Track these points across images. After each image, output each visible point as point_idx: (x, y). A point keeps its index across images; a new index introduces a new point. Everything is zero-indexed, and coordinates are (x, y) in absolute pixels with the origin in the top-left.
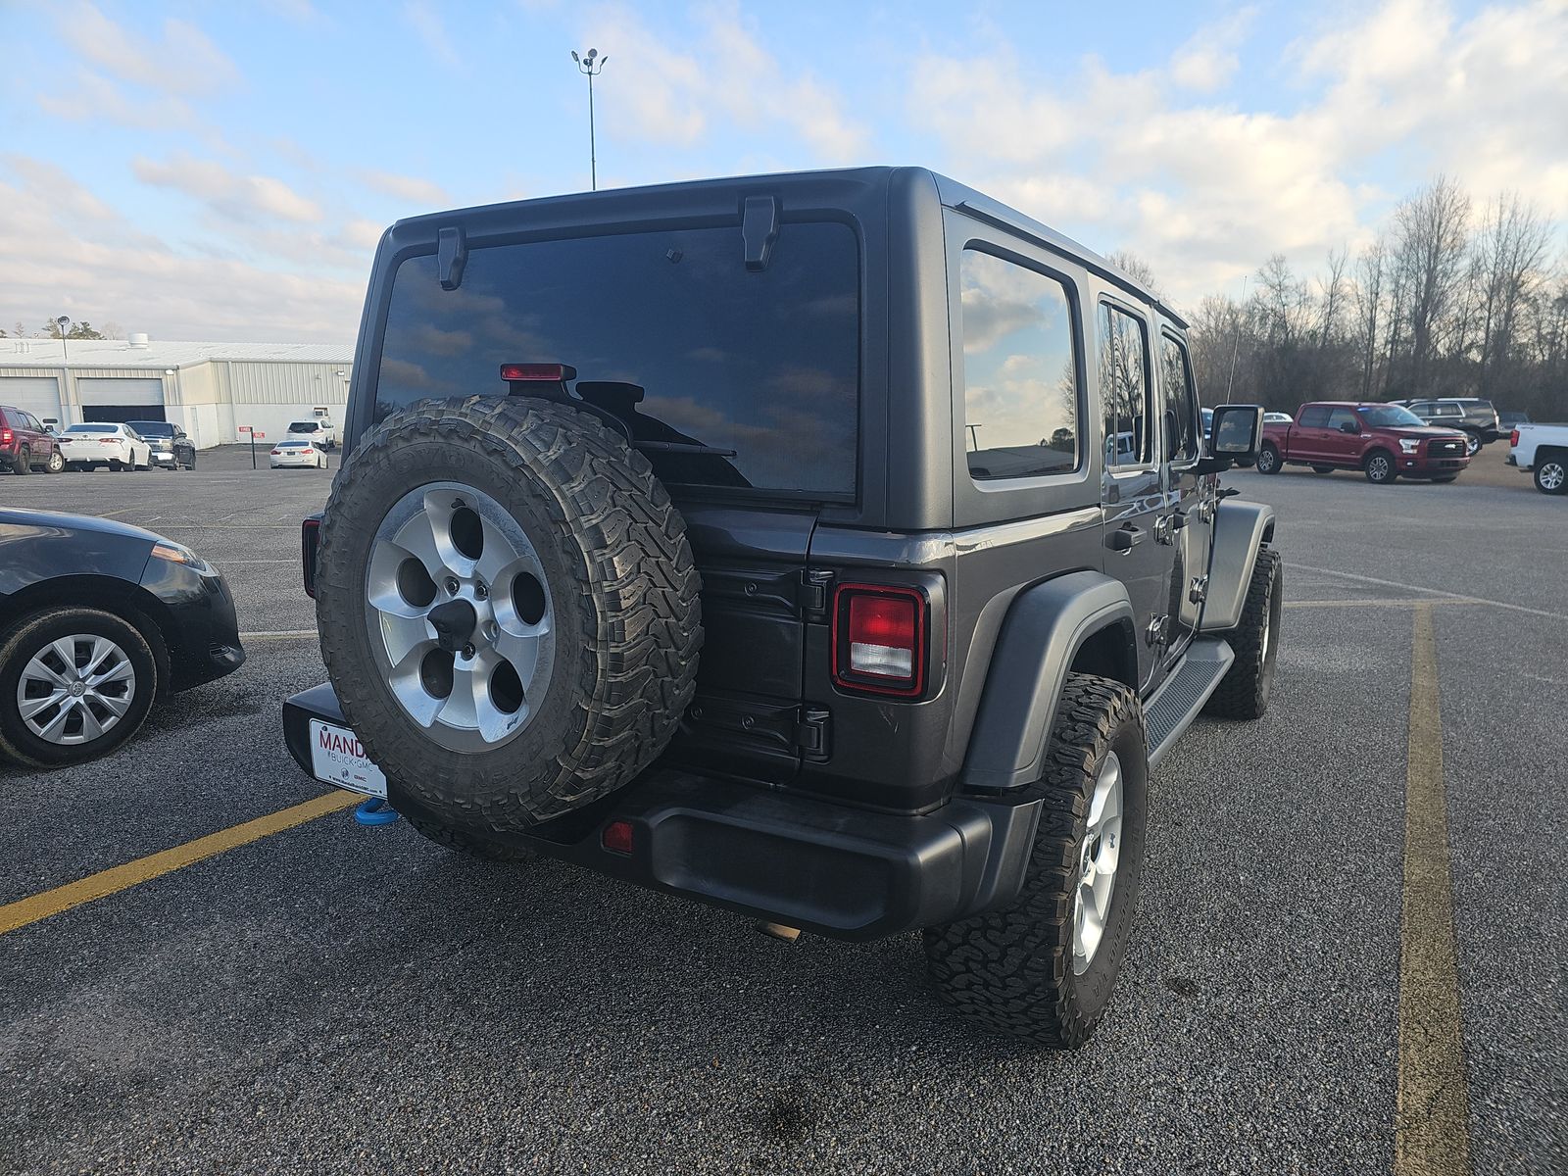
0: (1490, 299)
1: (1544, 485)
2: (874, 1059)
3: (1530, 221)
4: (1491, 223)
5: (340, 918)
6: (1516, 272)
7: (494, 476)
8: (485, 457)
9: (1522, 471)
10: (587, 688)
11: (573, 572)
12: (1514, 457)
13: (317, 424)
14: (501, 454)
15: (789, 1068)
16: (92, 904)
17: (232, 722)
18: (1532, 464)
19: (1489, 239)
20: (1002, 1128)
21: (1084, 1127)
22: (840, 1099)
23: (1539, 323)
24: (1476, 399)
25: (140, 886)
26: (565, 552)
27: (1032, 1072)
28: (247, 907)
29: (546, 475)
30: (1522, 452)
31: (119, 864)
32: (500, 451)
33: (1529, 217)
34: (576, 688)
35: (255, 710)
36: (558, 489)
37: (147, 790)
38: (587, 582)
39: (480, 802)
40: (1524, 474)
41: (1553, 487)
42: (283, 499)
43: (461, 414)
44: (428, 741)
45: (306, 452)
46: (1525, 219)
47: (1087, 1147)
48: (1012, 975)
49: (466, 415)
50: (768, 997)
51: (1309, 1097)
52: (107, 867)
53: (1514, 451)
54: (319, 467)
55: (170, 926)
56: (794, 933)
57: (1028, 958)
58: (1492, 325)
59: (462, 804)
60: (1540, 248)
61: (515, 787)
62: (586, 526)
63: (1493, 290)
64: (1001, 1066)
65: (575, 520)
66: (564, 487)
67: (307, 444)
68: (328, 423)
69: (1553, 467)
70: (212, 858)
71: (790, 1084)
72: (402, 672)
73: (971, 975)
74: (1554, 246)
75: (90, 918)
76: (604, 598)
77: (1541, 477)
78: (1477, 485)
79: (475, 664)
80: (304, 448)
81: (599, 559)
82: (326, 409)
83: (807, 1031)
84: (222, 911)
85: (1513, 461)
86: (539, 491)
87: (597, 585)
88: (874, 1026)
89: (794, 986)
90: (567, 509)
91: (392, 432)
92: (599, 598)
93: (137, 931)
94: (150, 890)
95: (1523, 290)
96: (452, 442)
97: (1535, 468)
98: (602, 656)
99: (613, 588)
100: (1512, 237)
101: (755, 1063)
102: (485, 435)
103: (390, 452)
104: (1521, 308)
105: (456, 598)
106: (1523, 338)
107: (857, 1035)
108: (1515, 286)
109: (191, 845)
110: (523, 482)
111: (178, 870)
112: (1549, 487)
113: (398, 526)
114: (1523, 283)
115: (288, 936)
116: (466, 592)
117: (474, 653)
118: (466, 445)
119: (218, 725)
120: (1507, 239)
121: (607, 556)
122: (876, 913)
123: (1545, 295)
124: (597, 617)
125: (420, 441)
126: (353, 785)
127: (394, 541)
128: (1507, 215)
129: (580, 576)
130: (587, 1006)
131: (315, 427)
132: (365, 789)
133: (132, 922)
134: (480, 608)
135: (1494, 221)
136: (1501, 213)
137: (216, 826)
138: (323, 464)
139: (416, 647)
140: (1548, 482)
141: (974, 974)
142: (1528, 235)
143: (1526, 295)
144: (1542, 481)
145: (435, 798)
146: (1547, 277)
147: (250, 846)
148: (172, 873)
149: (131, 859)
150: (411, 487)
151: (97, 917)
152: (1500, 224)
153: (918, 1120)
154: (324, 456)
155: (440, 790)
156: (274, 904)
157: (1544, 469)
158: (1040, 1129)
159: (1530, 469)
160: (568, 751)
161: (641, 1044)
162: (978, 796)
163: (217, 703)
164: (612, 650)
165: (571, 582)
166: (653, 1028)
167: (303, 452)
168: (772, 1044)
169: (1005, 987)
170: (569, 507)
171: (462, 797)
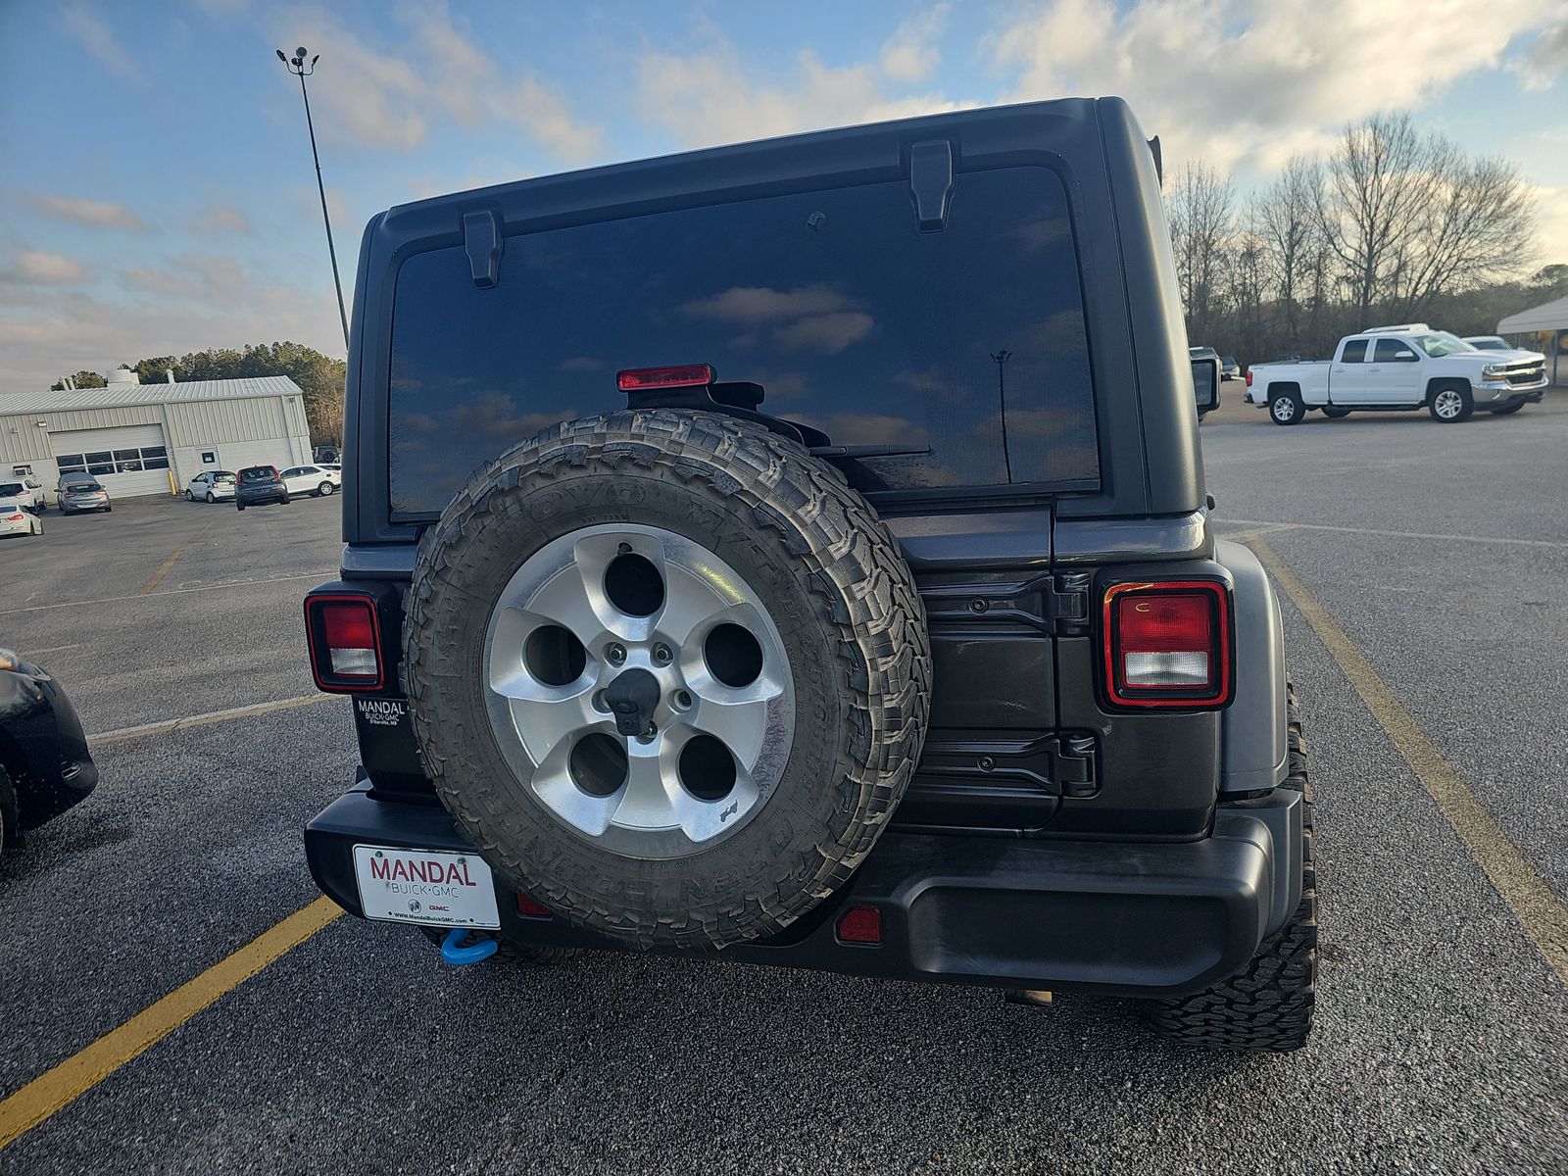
0: (1189, 258)
1: (1279, 418)
2: (1096, 1108)
3: (1214, 185)
4: (1182, 189)
5: (383, 1078)
6: (1207, 233)
7: (695, 509)
8: (677, 487)
9: (1259, 407)
10: (859, 756)
11: (828, 617)
12: (1250, 395)
13: (20, 485)
14: (706, 481)
15: (1017, 1143)
16: (38, 1132)
17: (103, 853)
18: (1266, 400)
19: (1182, 204)
20: (1274, 1154)
21: (1350, 1132)
22: (1093, 1166)
23: (1232, 276)
24: (1201, 348)
25: (91, 1093)
26: (812, 592)
27: (1259, 1081)
28: (253, 1091)
29: (775, 499)
30: (1256, 390)
31: (47, 1069)
32: (705, 478)
33: (1212, 182)
34: (840, 757)
35: (125, 834)
36: (795, 516)
37: (34, 963)
38: (849, 626)
39: (699, 918)
40: (1262, 409)
41: (1287, 418)
42: (17, 576)
43: (633, 436)
44: (602, 853)
45: (15, 518)
46: (1209, 183)
47: (1368, 1154)
48: (1264, 988)
49: (641, 437)
50: (941, 1062)
51: (1520, 1043)
52: (32, 1076)
53: (1250, 390)
54: (33, 533)
55: (163, 1138)
56: (1046, 996)
57: (1284, 966)
58: (1193, 282)
59: (670, 924)
60: (1224, 209)
61: (752, 893)
62: (837, 556)
63: (1191, 251)
64: (1225, 1082)
65: (824, 551)
66: (800, 512)
67: (14, 509)
68: (34, 482)
69: (1284, 401)
70: (172, 1034)
71: (1030, 1160)
72: (548, 770)
73: (1212, 996)
74: (1234, 207)
75: (45, 1152)
76: (873, 642)
77: (1275, 411)
78: (1222, 424)
79: (661, 746)
80: (12, 514)
81: (859, 596)
82: (29, 466)
83: (1007, 1092)
84: (224, 1102)
85: (1250, 399)
86: (769, 521)
87: (861, 628)
88: (1072, 1068)
89: (961, 1042)
90: (811, 538)
91: (523, 469)
92: (866, 644)
93: (118, 1155)
94: (108, 1095)
95: (1215, 248)
96: (625, 472)
97: (1270, 404)
98: (876, 714)
99: (880, 629)
100: (1201, 201)
101: (976, 1144)
102: (678, 460)
103: (523, 494)
104: (1215, 264)
105: (626, 667)
106: (1219, 290)
107: (1062, 1084)
108: (1208, 245)
109: (134, 1024)
110: (742, 513)
111: (132, 1061)
112: (1283, 419)
113: (534, 587)
114: (1214, 242)
115: (329, 1116)
116: (639, 659)
117: (655, 732)
118: (647, 474)
119: (89, 860)
120: (1197, 203)
121: (866, 591)
122: (1211, 959)
123: (1234, 251)
124: (866, 668)
125: (571, 478)
126: (429, 918)
127: (527, 608)
128: (1194, 181)
129: (839, 619)
130: (749, 1121)
131: (18, 489)
132: (448, 920)
133: (106, 1143)
134: (664, 676)
135: (1184, 187)
136: (1190, 179)
137: (154, 991)
138: (38, 529)
139: (566, 737)
140: (1281, 415)
141: (1216, 995)
142: (1213, 198)
143: (1218, 251)
144: (1277, 414)
145: (626, 922)
146: (1232, 235)
147: (213, 1009)
148: (127, 1067)
149: (59, 1060)
150: (552, 537)
151: (52, 1148)
152: (1189, 189)
153: (1188, 1169)
154: (37, 521)
155: (632, 911)
156: (287, 1078)
157: (1277, 403)
158: (1311, 1145)
159: (1266, 404)
160: (833, 838)
161: (839, 1153)
162: (1237, 802)
163: (69, 834)
164: (887, 705)
165: (824, 628)
166: (841, 1131)
167: (10, 519)
168: (980, 1117)
169: (1254, 1001)
170: (812, 536)
171: (669, 916)
